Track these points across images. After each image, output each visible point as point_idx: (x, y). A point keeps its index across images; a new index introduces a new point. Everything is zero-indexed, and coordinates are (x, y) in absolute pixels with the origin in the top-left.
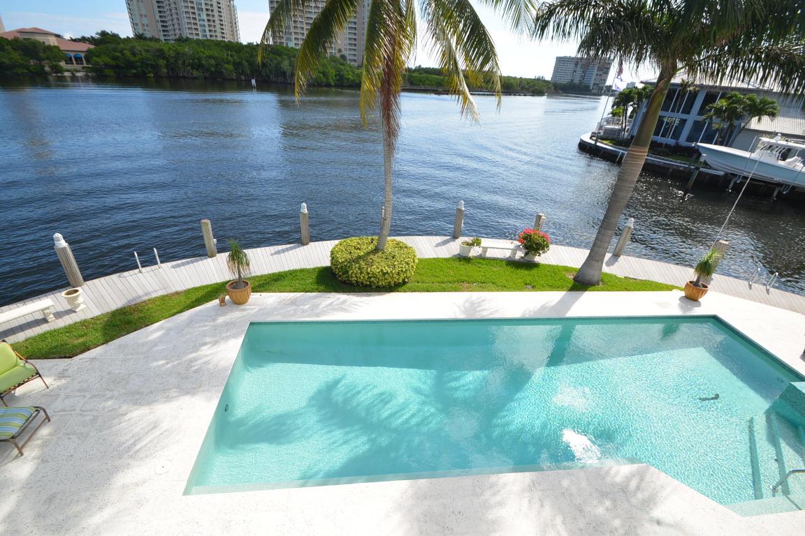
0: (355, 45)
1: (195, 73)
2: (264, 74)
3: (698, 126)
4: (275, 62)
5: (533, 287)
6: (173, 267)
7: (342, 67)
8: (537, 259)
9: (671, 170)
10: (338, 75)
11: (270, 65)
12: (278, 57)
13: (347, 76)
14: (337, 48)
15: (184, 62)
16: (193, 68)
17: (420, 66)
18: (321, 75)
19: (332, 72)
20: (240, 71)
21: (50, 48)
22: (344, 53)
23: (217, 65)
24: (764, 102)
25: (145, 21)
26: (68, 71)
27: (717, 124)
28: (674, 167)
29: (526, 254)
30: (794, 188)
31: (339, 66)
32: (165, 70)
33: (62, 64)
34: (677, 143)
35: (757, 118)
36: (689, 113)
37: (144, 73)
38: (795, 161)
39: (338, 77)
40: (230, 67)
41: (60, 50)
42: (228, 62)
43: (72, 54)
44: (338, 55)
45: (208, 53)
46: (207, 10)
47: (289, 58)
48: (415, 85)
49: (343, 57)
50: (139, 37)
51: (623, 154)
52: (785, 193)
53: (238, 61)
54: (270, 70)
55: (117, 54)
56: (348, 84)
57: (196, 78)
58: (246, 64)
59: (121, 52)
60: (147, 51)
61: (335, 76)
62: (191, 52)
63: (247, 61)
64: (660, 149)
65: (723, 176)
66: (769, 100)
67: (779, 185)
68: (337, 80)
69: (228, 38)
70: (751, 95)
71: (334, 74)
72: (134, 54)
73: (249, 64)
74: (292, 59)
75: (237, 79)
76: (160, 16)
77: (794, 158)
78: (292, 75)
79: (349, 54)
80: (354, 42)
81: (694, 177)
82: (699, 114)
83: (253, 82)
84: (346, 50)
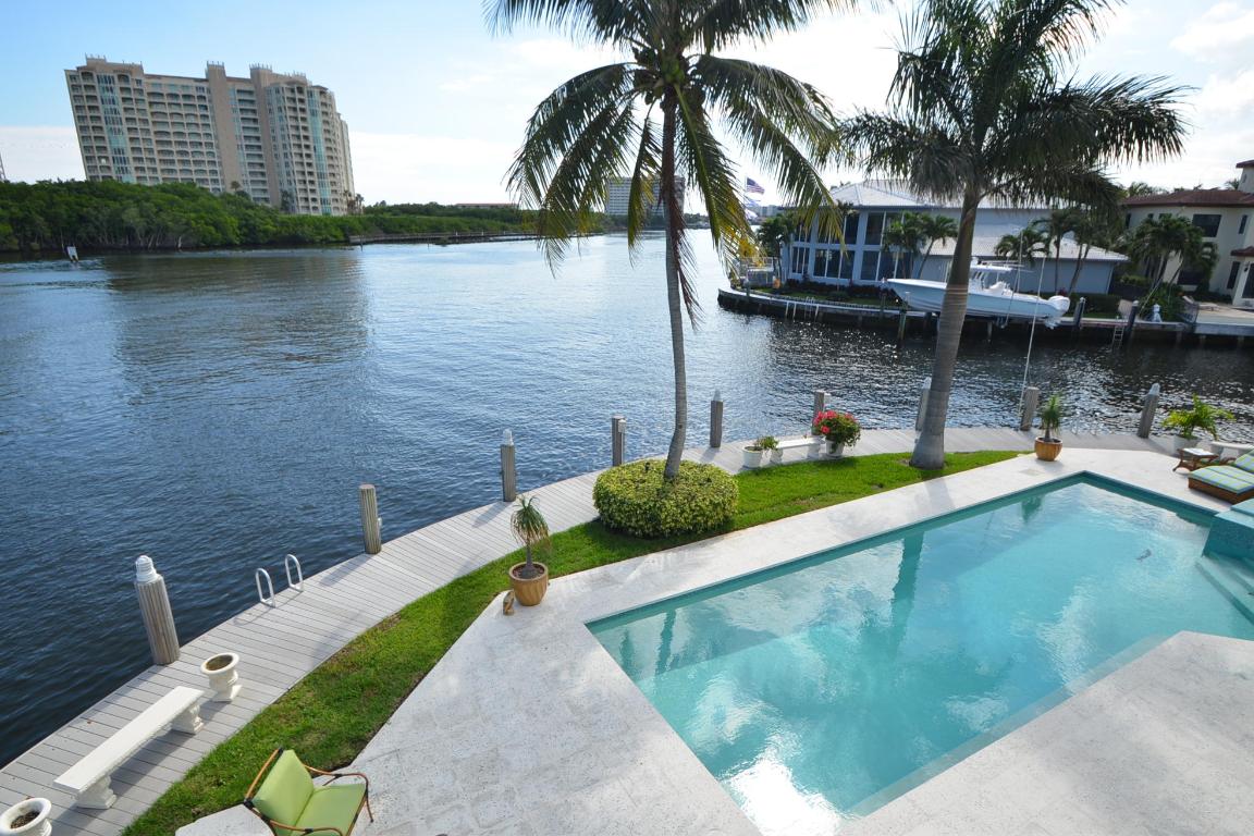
0: (263, 174)
2: (84, 235)
3: (869, 258)
4: (106, 211)
5: (881, 486)
6: (324, 583)
7: (250, 212)
8: (847, 451)
9: (860, 319)
10: (246, 226)
11: (97, 218)
12: (111, 203)
13: (262, 227)
14: (228, 179)
17: (383, 203)
18: (212, 228)
19: (233, 222)
20: (29, 234)
22: (243, 188)
24: (943, 221)
27: (897, 252)
28: (864, 314)
29: (834, 447)
30: (1010, 319)
31: (243, 209)
34: (851, 282)
35: (941, 240)
36: (854, 242)
38: (1001, 287)
39: (245, 230)
44: (232, 192)
47: (138, 201)
48: (393, 232)
49: (243, 194)
51: (792, 305)
52: (1002, 327)
53: (21, 215)
54: (96, 227)
56: (266, 240)
58: (40, 220)
61: (240, 229)
63: (42, 213)
64: (835, 292)
65: (925, 317)
66: (948, 217)
67: (994, 318)
68: (245, 235)
70: (924, 214)
71: (236, 225)
73: (46, 220)
74: (145, 204)
75: (21, 250)
77: (998, 284)
78: (148, 232)
79: (254, 190)
80: (260, 170)
81: (903, 322)
82: (867, 242)
83: (72, 251)
84: (245, 182)
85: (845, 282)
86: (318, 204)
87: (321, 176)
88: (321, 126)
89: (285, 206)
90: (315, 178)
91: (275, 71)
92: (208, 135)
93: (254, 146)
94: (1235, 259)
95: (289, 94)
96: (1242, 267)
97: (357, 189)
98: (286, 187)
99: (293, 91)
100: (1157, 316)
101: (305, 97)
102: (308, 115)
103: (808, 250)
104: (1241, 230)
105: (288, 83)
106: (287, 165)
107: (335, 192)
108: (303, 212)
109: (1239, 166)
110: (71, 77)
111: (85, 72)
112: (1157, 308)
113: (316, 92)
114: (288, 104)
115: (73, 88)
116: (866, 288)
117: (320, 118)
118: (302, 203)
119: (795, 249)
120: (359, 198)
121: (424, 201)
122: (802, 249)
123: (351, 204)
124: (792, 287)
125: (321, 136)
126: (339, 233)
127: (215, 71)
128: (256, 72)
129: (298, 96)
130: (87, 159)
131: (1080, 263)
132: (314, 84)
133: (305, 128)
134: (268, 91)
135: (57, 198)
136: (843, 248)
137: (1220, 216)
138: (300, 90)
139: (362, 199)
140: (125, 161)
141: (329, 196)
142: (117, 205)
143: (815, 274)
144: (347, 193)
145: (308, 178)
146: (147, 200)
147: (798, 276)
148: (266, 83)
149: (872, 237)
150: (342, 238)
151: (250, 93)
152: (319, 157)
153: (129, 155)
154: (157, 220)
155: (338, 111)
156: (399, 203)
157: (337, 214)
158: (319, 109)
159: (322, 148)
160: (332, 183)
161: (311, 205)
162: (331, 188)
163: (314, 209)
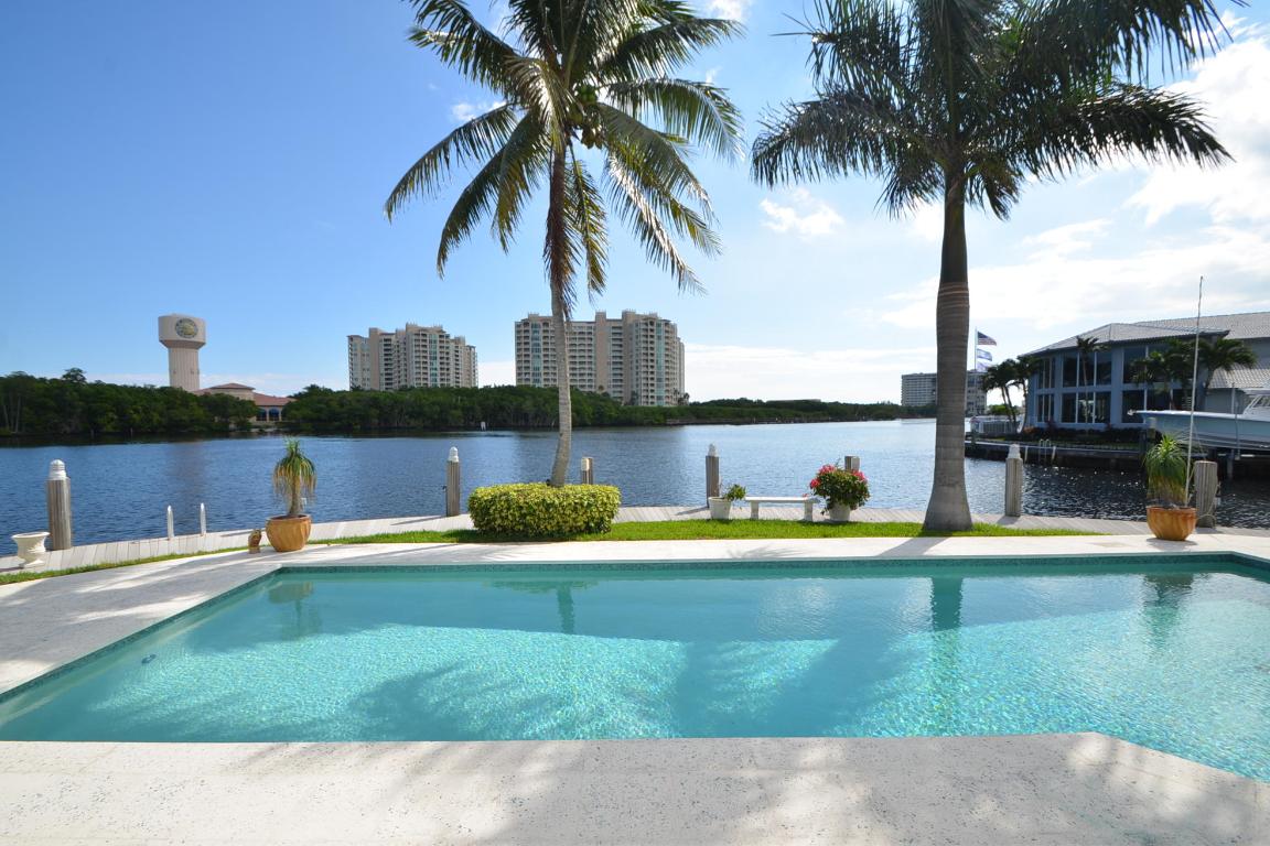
0: (621, 381)
1: (413, 423)
3: (1132, 397)
4: (516, 403)
7: (605, 404)
10: (599, 413)
11: (508, 407)
12: (519, 398)
13: (608, 414)
14: (598, 385)
15: (402, 410)
16: (411, 417)
20: (469, 415)
21: (243, 403)
22: (607, 390)
23: (442, 411)
25: (366, 375)
26: (256, 427)
28: (1117, 456)
31: (600, 402)
32: (376, 421)
33: (253, 420)
34: (1109, 426)
36: (1109, 383)
37: (350, 425)
39: (597, 415)
40: (458, 413)
41: (254, 405)
42: (456, 408)
43: (268, 410)
44: (599, 392)
45: (432, 399)
46: (441, 358)
49: (606, 394)
50: (355, 389)
53: (469, 405)
54: (506, 413)
55: (322, 406)
57: (412, 428)
58: (478, 408)
59: (327, 404)
60: (358, 401)
62: (413, 399)
69: (463, 384)
72: (342, 405)
73: (482, 409)
74: (538, 399)
76: (386, 369)
78: (536, 416)
79: (614, 392)
80: (618, 379)
83: (483, 425)
84: (609, 387)
85: (1101, 426)
86: (655, 400)
87: (659, 380)
88: (663, 346)
89: (632, 401)
90: (655, 382)
91: (638, 312)
92: (590, 357)
93: (618, 363)
95: (644, 327)
97: (687, 389)
98: (635, 389)
99: (646, 324)
101: (655, 328)
102: (655, 340)
103: (1053, 395)
105: (645, 320)
106: (637, 373)
107: (667, 391)
108: (645, 405)
110: (518, 326)
111: (526, 323)
113: (663, 325)
114: (643, 333)
115: (518, 332)
116: (1130, 431)
117: (663, 340)
118: (644, 400)
120: (687, 396)
121: (736, 397)
123: (680, 400)
125: (663, 353)
126: (662, 418)
127: (601, 316)
128: (625, 314)
129: (650, 327)
130: (519, 374)
132: (662, 318)
133: (652, 349)
134: (631, 325)
135: (490, 395)
138: (652, 324)
139: (689, 397)
140: (539, 374)
141: (664, 394)
142: (522, 399)
143: (1064, 420)
144: (676, 392)
145: (650, 382)
146: (540, 396)
147: (1043, 424)
148: (630, 321)
149: (1132, 374)
151: (620, 328)
152: (659, 368)
153: (542, 371)
154: (543, 409)
155: (679, 336)
156: (716, 399)
157: (667, 406)
158: (663, 334)
159: (662, 360)
160: (667, 385)
161: (650, 400)
162: (665, 388)
163: (652, 403)
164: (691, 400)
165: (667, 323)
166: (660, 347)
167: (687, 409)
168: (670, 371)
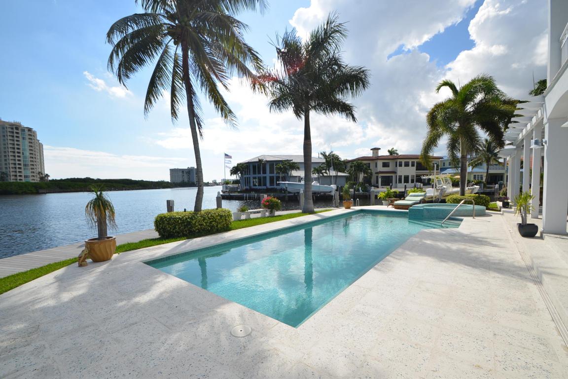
3: (272, 179)
24: (293, 164)
34: (267, 187)
36: (266, 173)
51: (246, 196)
52: (318, 195)
65: (294, 196)
67: (315, 193)
77: (314, 182)
81: (287, 197)
82: (270, 173)
85: (265, 187)
86: (22, 178)
87: (25, 165)
88: (27, 144)
89: (2, 179)
90: (22, 166)
94: (376, 175)
95: (10, 130)
96: (379, 177)
97: (46, 171)
98: (4, 170)
99: (12, 129)
100: (361, 191)
101: (19, 131)
102: (21, 139)
103: (250, 178)
104: (376, 167)
105: (10, 125)
106: (6, 160)
107: (33, 172)
108: (14, 181)
109: (371, 150)
112: (360, 188)
113: (26, 130)
114: (9, 134)
116: (272, 189)
117: (27, 141)
118: (12, 178)
119: (245, 178)
120: (47, 176)
122: (248, 178)
123: (42, 178)
124: (246, 191)
125: (27, 148)
126: (33, 190)
129: (15, 130)
131: (336, 177)
132: (25, 126)
133: (18, 145)
136: (262, 175)
137: (369, 164)
138: (17, 129)
139: (49, 176)
141: (30, 174)
143: (254, 186)
144: (40, 173)
145: (18, 166)
147: (248, 187)
149: (272, 172)
150: (35, 191)
152: (25, 157)
155: (38, 139)
156: (69, 178)
157: (33, 181)
158: (27, 137)
159: (27, 154)
160: (32, 169)
161: (19, 178)
162: (31, 171)
163: (20, 180)
164: (50, 178)
165: (30, 130)
166: (25, 145)
167: (46, 184)
168: (34, 160)
